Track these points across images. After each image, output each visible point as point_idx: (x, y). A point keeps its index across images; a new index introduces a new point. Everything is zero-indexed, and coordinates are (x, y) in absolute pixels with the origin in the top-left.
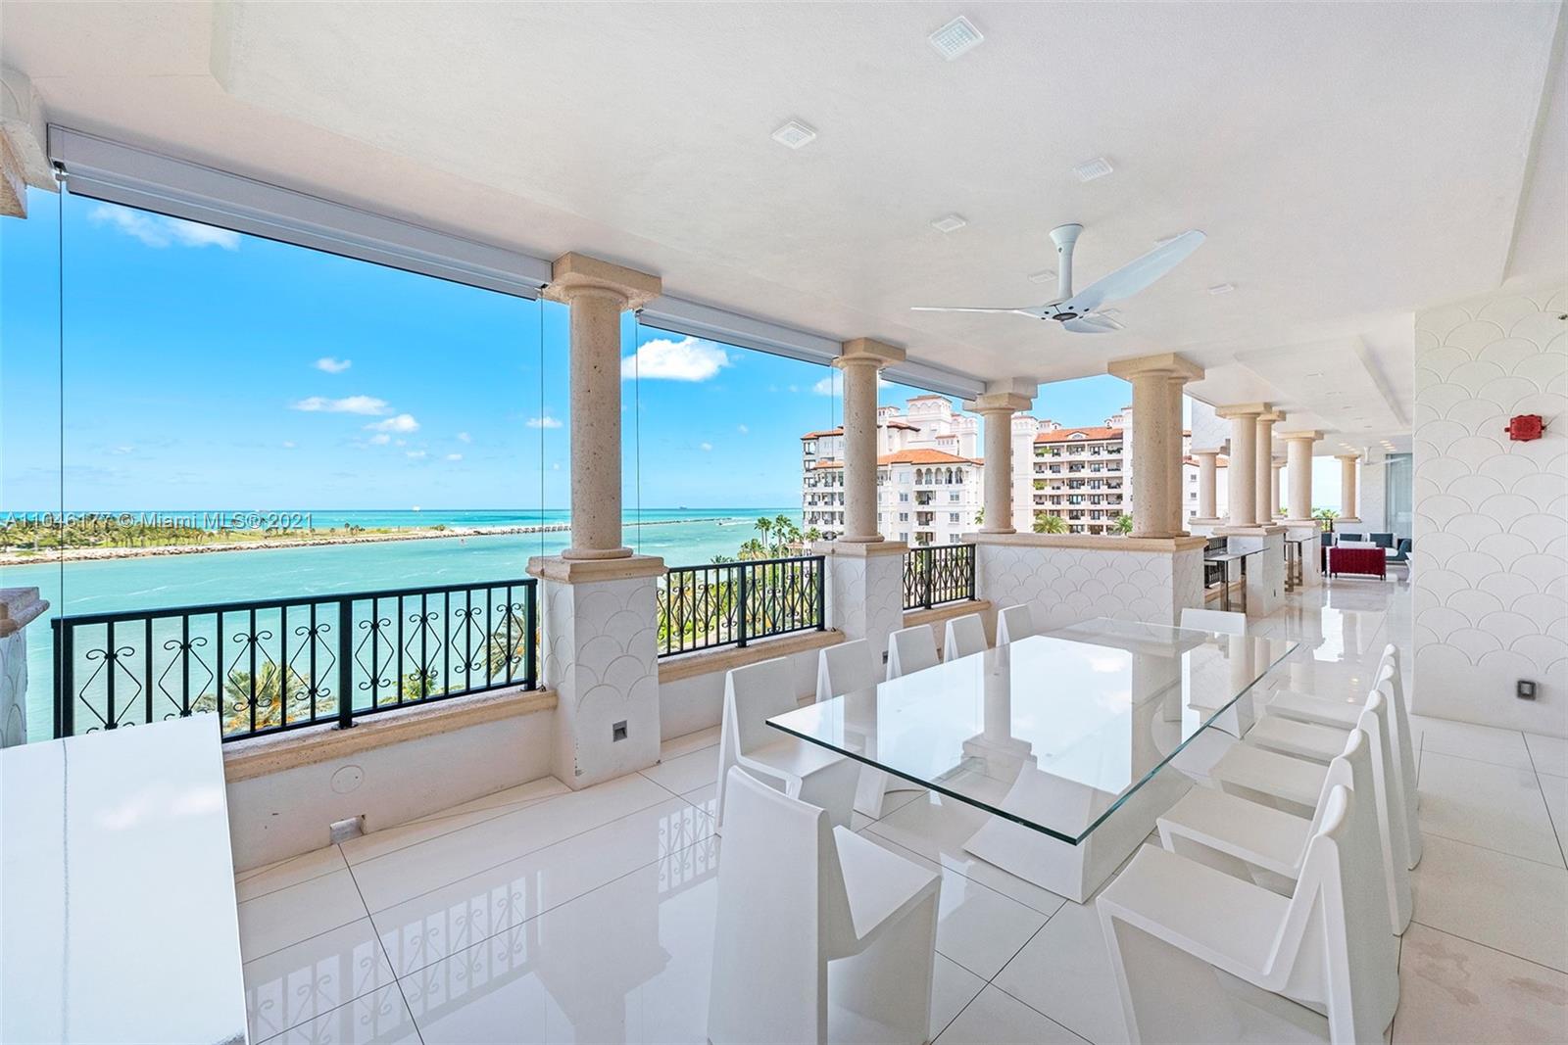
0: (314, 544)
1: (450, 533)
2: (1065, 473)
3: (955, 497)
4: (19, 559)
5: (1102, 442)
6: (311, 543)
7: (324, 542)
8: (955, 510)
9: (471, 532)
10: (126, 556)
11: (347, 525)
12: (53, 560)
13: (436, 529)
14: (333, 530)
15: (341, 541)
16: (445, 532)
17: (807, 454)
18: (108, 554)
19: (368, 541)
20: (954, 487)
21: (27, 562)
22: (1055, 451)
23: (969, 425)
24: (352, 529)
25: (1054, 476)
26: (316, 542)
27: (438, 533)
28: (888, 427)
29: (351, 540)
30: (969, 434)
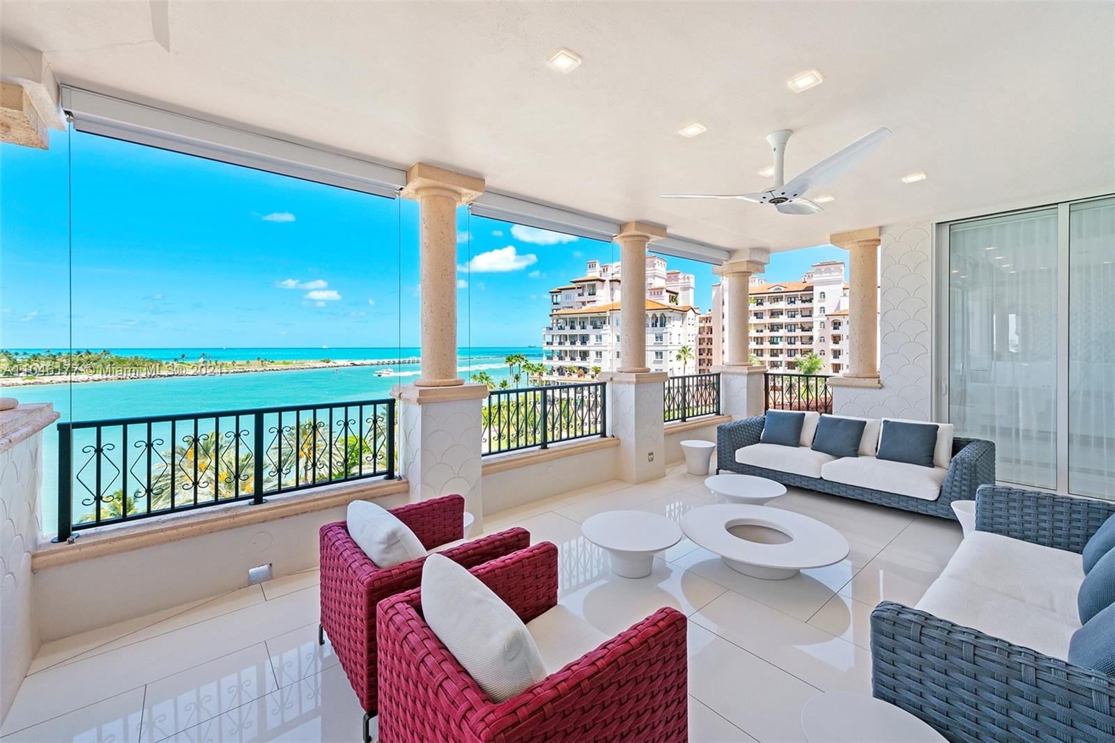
0: (234, 372)
1: (333, 365)
2: (767, 320)
3: (659, 338)
4: (23, 382)
5: (797, 293)
6: (232, 371)
7: (242, 370)
8: (659, 349)
9: (349, 364)
10: (99, 380)
11: (259, 359)
12: (48, 383)
13: (324, 361)
14: (248, 362)
15: (254, 370)
16: (330, 364)
17: (554, 304)
18: (87, 379)
19: (273, 370)
20: (658, 329)
21: (30, 384)
22: (759, 301)
23: (687, 281)
24: (262, 361)
25: (758, 321)
26: (236, 370)
27: (325, 364)
28: (611, 281)
29: (261, 369)
30: (686, 289)
